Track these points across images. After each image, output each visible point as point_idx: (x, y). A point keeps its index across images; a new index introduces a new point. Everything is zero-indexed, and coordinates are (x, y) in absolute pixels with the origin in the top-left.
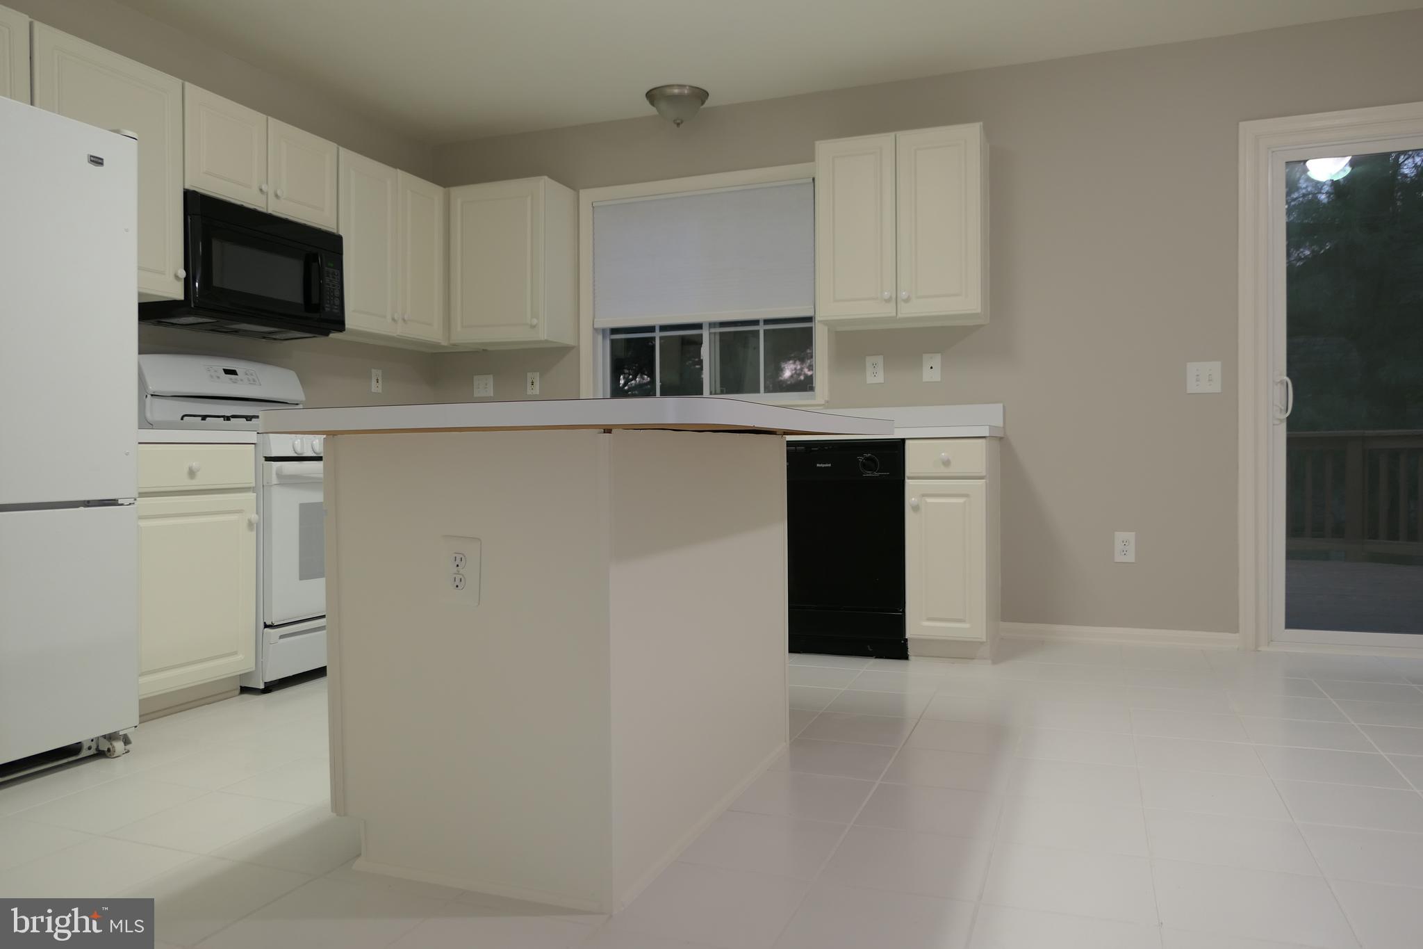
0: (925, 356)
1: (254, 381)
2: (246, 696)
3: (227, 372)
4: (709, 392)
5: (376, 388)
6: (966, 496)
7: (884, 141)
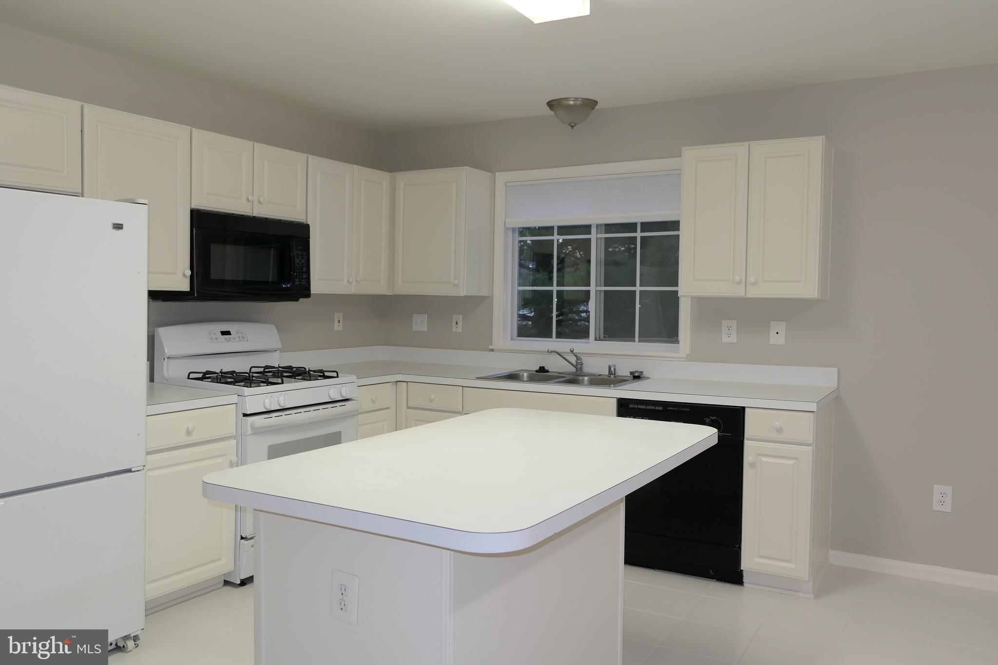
0: (773, 324)
1: (243, 337)
2: (228, 588)
3: (224, 333)
4: (594, 339)
5: (338, 327)
6: (796, 459)
7: (739, 149)
